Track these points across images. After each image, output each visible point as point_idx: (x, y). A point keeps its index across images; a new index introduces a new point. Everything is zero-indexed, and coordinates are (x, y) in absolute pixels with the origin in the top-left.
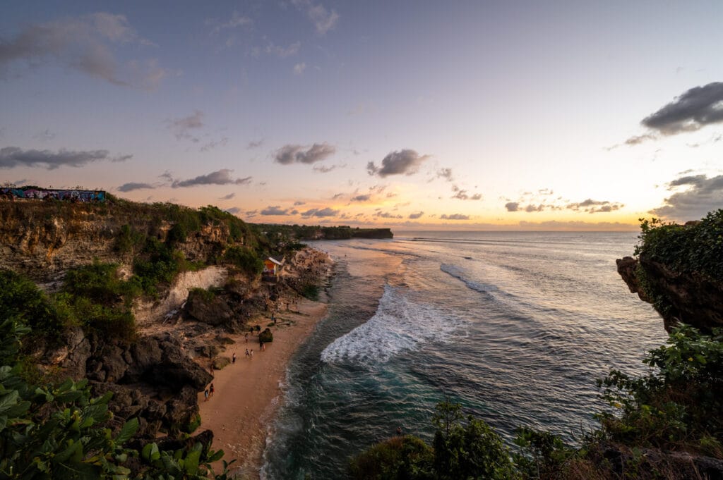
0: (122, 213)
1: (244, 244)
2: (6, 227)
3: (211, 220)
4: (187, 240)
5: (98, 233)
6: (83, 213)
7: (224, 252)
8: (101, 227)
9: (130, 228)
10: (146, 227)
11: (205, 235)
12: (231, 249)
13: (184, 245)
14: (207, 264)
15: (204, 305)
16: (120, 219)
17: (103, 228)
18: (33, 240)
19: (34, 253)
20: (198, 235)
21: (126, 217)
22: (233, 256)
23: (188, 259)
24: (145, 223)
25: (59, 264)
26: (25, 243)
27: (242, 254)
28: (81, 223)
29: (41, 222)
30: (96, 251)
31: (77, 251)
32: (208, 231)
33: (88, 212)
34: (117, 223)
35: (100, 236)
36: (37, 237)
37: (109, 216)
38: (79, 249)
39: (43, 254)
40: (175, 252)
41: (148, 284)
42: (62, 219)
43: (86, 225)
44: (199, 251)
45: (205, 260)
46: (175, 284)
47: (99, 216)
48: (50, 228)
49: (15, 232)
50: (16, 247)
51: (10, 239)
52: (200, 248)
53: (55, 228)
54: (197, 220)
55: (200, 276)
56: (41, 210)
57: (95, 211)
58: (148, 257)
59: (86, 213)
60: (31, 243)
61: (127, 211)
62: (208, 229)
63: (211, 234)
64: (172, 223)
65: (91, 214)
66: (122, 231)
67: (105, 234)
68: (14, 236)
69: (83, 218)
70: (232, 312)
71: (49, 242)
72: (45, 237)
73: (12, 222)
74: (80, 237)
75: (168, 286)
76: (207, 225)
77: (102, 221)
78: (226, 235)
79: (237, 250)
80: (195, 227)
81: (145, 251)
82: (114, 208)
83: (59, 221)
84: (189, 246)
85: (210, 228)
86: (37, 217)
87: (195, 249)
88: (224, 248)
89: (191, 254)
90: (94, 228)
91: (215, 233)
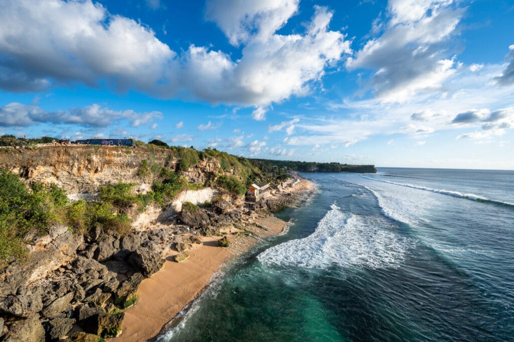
0: (143, 152)
1: (234, 174)
2: (59, 160)
3: (206, 157)
4: (190, 170)
5: (125, 164)
6: (113, 152)
7: (216, 178)
8: (127, 161)
9: (148, 162)
10: (163, 162)
11: (202, 167)
12: (221, 177)
13: (187, 173)
14: (205, 186)
15: (189, 214)
16: (141, 156)
17: (128, 161)
18: (80, 168)
19: (82, 175)
20: (196, 167)
21: (145, 155)
22: (221, 182)
23: (191, 182)
24: (162, 159)
25: (101, 182)
26: (75, 170)
27: (228, 180)
28: (113, 158)
29: (85, 157)
30: (125, 175)
31: (112, 175)
32: (204, 165)
33: (117, 151)
34: (138, 158)
35: (127, 166)
36: (82, 166)
37: (133, 154)
38: (114, 174)
39: (88, 176)
40: (181, 177)
41: (158, 197)
42: (99, 156)
43: (117, 160)
44: (198, 177)
45: (203, 184)
46: (177, 198)
47: (125, 154)
48: (90, 161)
49: (67, 163)
50: (71, 172)
51: (65, 167)
52: (199, 175)
53: (93, 161)
54: (197, 157)
55: (199, 194)
56: (84, 150)
57: (122, 151)
58: (162, 180)
59: (116, 152)
60: (79, 169)
61: (146, 151)
62: (204, 163)
63: (206, 166)
64: (179, 158)
65: (119, 153)
66: (142, 164)
67: (130, 165)
68: (68, 165)
69: (114, 156)
70: (208, 221)
71: (90, 169)
72: (87, 166)
73: (64, 157)
74: (113, 167)
75: (172, 199)
76: (203, 161)
77: (128, 157)
78: (217, 167)
79: (225, 178)
80: (195, 162)
81: (161, 176)
82: (136, 150)
83: (97, 157)
84: (190, 174)
85: (205, 163)
86: (81, 154)
87: (196, 176)
88: (215, 176)
89: (192, 179)
90: (122, 162)
91: (209, 165)
